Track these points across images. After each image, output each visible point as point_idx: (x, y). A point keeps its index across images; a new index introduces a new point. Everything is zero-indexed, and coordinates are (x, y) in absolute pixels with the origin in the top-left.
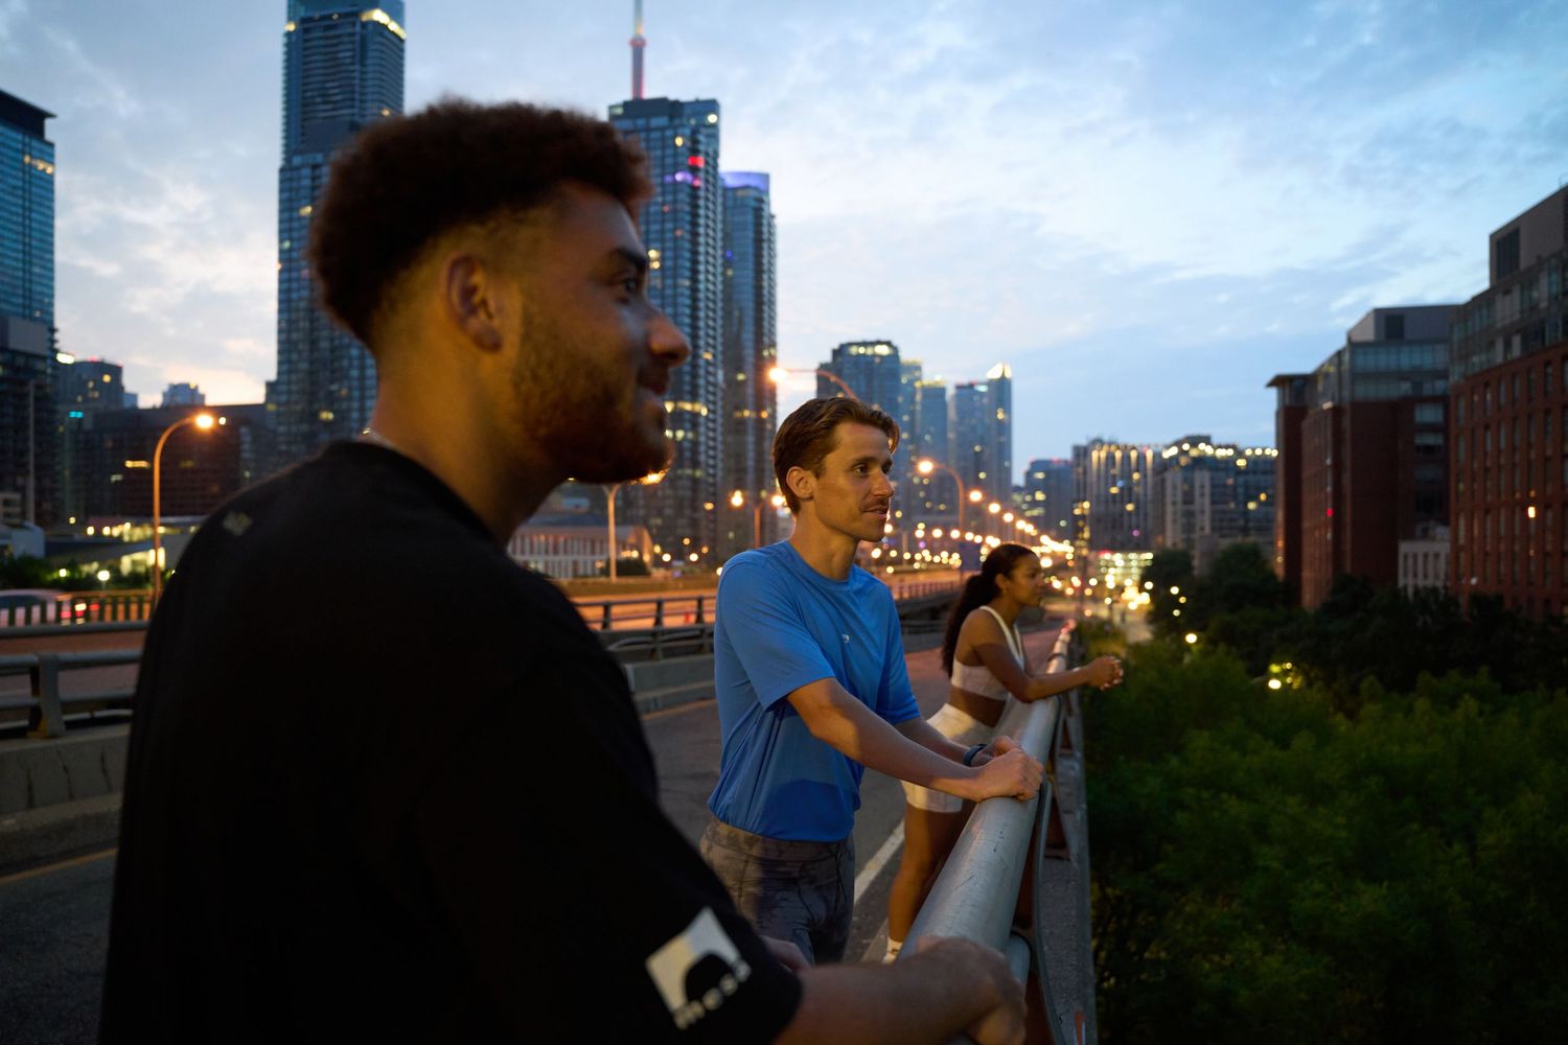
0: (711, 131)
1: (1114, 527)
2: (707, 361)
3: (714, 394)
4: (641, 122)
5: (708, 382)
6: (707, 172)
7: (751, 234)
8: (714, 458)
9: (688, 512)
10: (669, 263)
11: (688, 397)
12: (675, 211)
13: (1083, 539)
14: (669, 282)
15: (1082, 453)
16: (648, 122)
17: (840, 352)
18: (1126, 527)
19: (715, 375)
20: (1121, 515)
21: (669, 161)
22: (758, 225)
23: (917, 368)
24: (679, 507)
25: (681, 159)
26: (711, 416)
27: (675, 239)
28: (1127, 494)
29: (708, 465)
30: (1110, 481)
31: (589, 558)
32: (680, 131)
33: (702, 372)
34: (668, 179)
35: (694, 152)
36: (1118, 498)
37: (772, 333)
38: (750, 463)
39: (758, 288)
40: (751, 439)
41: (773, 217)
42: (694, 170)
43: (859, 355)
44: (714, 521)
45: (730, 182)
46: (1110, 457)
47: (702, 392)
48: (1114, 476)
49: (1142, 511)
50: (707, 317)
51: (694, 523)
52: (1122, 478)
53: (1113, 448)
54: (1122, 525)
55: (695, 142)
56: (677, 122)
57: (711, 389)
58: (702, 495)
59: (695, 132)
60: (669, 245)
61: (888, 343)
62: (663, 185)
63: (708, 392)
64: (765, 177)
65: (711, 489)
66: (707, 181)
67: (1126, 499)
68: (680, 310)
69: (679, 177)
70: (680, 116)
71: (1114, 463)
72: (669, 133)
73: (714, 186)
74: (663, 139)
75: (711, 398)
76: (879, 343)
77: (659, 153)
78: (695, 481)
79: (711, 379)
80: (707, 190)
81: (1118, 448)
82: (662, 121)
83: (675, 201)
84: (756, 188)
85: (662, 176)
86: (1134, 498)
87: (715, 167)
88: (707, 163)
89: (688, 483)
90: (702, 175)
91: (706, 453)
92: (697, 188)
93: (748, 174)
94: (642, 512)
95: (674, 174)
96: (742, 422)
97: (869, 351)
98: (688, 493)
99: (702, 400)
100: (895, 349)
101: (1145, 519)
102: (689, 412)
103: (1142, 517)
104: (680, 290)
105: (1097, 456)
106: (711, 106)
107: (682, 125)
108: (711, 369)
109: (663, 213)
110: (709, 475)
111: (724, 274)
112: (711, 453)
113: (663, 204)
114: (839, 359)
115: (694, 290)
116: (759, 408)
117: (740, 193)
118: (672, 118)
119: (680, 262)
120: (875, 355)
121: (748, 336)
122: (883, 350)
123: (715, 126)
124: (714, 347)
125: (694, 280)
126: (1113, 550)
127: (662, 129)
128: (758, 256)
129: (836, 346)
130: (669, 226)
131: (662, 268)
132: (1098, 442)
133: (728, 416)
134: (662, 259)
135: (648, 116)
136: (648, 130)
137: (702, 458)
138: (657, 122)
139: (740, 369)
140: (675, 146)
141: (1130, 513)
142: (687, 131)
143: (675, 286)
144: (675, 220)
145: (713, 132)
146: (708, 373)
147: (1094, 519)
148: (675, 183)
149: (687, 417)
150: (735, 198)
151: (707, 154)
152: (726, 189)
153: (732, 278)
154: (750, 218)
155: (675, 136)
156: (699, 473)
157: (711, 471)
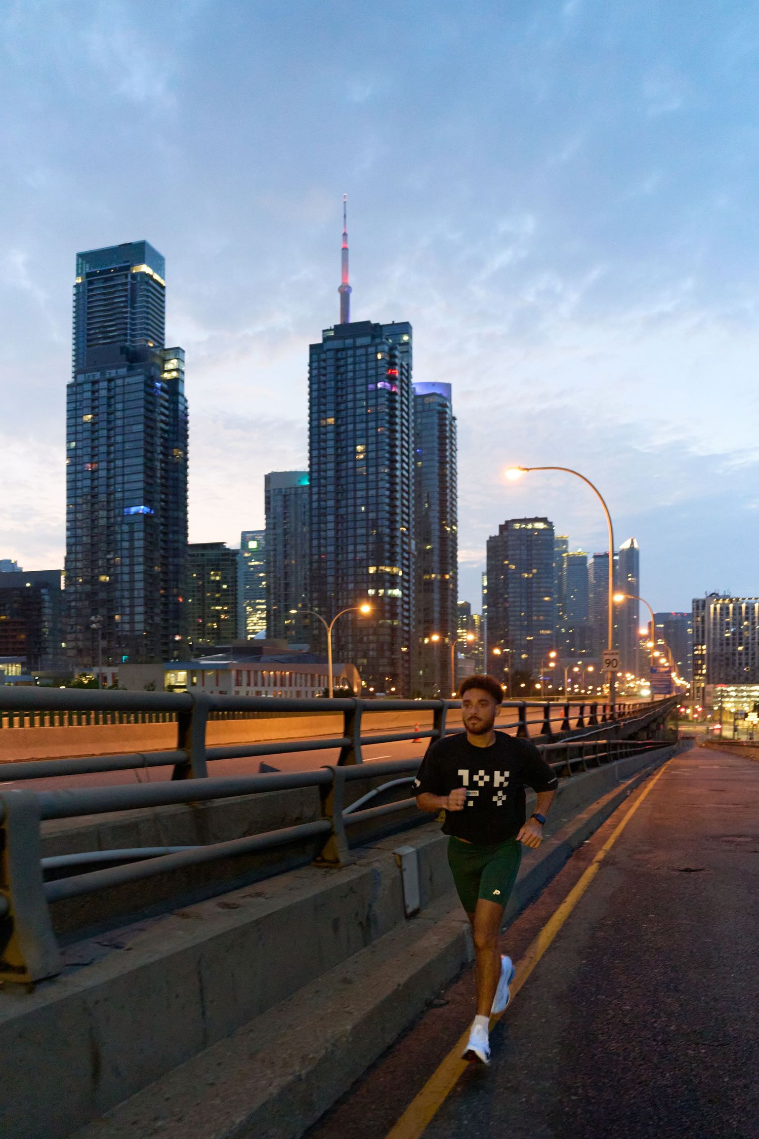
0: (404, 348)
1: (727, 664)
2: (402, 533)
3: (408, 559)
4: (349, 342)
5: (404, 550)
6: (402, 381)
7: (437, 433)
8: (408, 610)
9: (387, 654)
10: (372, 455)
11: (387, 562)
12: (377, 413)
13: (701, 675)
14: (372, 470)
15: (700, 605)
16: (355, 342)
17: (505, 528)
18: (737, 664)
19: (409, 544)
20: (734, 654)
21: (372, 372)
22: (442, 426)
23: (565, 542)
24: (380, 649)
25: (380, 370)
26: (406, 577)
27: (377, 435)
28: (738, 637)
29: (403, 616)
30: (725, 626)
31: (310, 689)
32: (380, 347)
33: (398, 542)
34: (371, 387)
35: (392, 364)
36: (731, 641)
37: (453, 512)
38: (436, 615)
39: (442, 476)
40: (436, 596)
41: (454, 419)
42: (391, 379)
43: (520, 529)
44: (408, 661)
45: (420, 391)
46: (725, 608)
47: (399, 557)
48: (728, 623)
49: (750, 652)
50: (403, 497)
51: (393, 663)
52: (734, 625)
53: (727, 601)
54: (734, 664)
55: (393, 356)
56: (378, 341)
57: (406, 555)
58: (399, 640)
59: (392, 348)
60: (372, 440)
61: (544, 520)
62: (367, 392)
63: (403, 558)
64: (448, 386)
65: (406, 636)
66: (402, 388)
67: (737, 641)
68: (381, 492)
69: (380, 385)
70: (381, 336)
71: (728, 613)
72: (371, 350)
73: (407, 392)
74: (367, 355)
75: (406, 562)
76: (537, 520)
77: (363, 366)
78: (393, 629)
79: (406, 547)
80: (402, 395)
81: (731, 601)
82: (366, 340)
83: (376, 405)
84: (440, 396)
85: (367, 384)
86: (743, 641)
87: (409, 377)
88: (402, 373)
89: (388, 631)
90: (398, 383)
91: (402, 606)
92: (395, 393)
93: (434, 384)
94: (351, 654)
95: (376, 383)
96: (429, 583)
97: (530, 526)
98: (388, 638)
99: (399, 564)
100: (550, 524)
101: (753, 659)
102: (388, 573)
103: (750, 657)
104: (380, 476)
105: (713, 607)
106: (405, 328)
107: (383, 343)
108: (405, 539)
109: (367, 414)
110: (404, 624)
111: (415, 463)
112: (406, 606)
113: (367, 407)
114: (505, 533)
115: (392, 476)
116: (443, 572)
117: (427, 400)
118: (373, 337)
119: (380, 453)
120: (533, 530)
121: (435, 514)
122: (540, 526)
123: (407, 344)
124: (408, 522)
125: (393, 468)
126: (728, 682)
127: (366, 347)
128: (442, 450)
129: (503, 523)
130: (372, 424)
131: (366, 459)
132: (714, 596)
133: (419, 578)
134: (366, 451)
135: (354, 337)
136: (355, 348)
137: (399, 610)
138: (361, 341)
139: (428, 541)
140: (377, 360)
141: (740, 653)
142: (386, 348)
143: (377, 473)
144: (377, 420)
145: (407, 349)
146: (403, 542)
147: (712, 659)
148: (377, 390)
149: (387, 577)
150: (423, 404)
151: (402, 366)
152: (417, 397)
153: (422, 467)
154: (436, 420)
155: (376, 353)
156: (395, 623)
157: (406, 621)
